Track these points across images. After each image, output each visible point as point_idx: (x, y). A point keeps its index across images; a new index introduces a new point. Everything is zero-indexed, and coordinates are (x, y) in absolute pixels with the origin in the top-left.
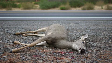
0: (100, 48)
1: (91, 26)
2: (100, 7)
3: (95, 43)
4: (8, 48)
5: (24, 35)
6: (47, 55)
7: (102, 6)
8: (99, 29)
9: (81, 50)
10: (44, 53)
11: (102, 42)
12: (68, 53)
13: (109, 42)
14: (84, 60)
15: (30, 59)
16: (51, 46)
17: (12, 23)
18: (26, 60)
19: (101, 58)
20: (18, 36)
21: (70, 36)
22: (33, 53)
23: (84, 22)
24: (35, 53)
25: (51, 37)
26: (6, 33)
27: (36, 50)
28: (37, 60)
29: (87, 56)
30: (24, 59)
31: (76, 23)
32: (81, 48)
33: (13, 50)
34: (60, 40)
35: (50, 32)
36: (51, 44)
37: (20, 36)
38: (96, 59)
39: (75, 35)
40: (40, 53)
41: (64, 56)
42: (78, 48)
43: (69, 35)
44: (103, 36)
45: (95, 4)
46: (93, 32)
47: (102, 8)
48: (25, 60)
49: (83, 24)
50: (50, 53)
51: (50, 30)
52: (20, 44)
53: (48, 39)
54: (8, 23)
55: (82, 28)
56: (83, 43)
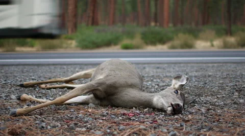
0: (215, 105)
1: (192, 72)
2: (208, 44)
3: (201, 98)
4: (6, 109)
5: (43, 86)
6: (95, 119)
7: (211, 41)
8: (209, 76)
9: (173, 108)
10: (90, 115)
11: (218, 96)
12: (142, 116)
13: (232, 96)
14: (181, 126)
15: (58, 126)
16: (105, 103)
17: (16, 69)
18: (49, 127)
19: (218, 121)
20: (31, 88)
21: (147, 88)
22: (64, 116)
23: (175, 66)
24: (69, 115)
25: (105, 83)
26: (4, 84)
27: (70, 112)
28: (74, 127)
29: (187, 119)
30: (44, 126)
31: (158, 68)
32: (173, 103)
33: (19, 110)
34: (124, 88)
35: (102, 74)
36: (104, 98)
37: (35, 89)
38: (206, 124)
39: (157, 86)
40: (80, 115)
41: (134, 120)
42: (165, 104)
43: (144, 87)
44: (219, 87)
45: (196, 37)
46: (196, 81)
47: (212, 45)
48: (47, 127)
49: (174, 69)
50: (103, 116)
51: (102, 69)
52: (34, 102)
53: (98, 86)
54: (7, 69)
55: (172, 75)
56: (176, 92)
